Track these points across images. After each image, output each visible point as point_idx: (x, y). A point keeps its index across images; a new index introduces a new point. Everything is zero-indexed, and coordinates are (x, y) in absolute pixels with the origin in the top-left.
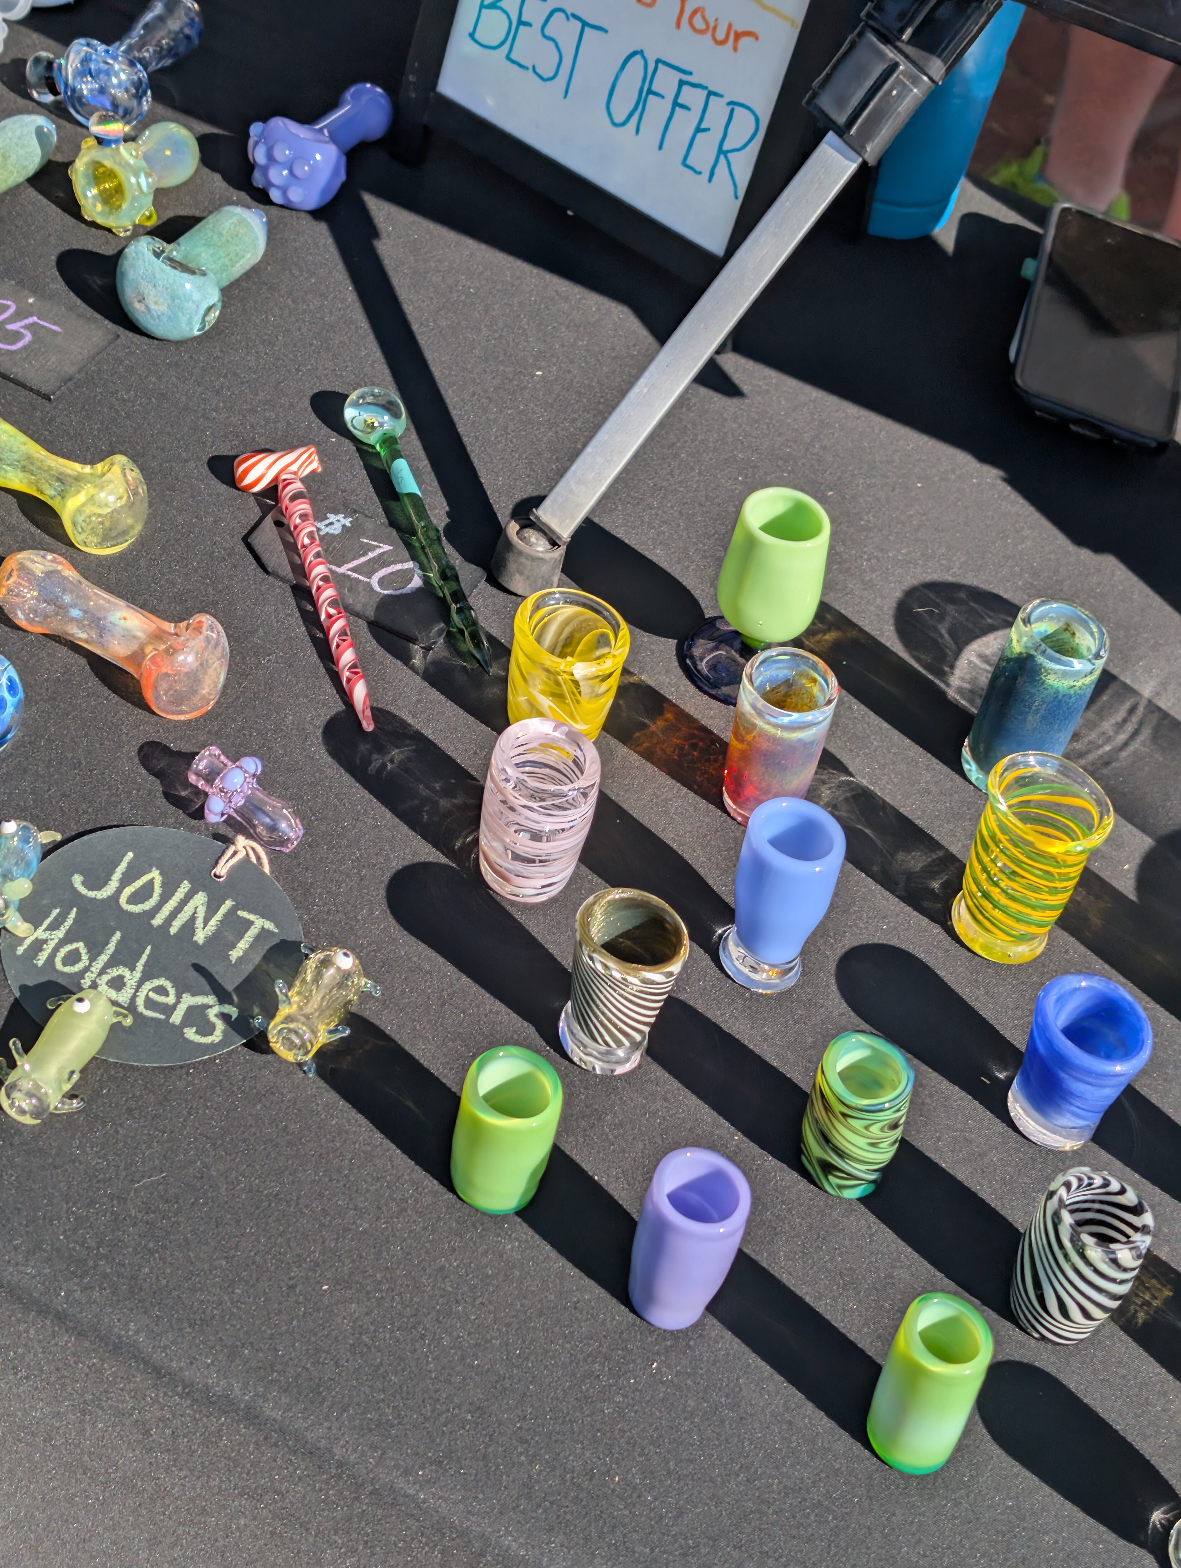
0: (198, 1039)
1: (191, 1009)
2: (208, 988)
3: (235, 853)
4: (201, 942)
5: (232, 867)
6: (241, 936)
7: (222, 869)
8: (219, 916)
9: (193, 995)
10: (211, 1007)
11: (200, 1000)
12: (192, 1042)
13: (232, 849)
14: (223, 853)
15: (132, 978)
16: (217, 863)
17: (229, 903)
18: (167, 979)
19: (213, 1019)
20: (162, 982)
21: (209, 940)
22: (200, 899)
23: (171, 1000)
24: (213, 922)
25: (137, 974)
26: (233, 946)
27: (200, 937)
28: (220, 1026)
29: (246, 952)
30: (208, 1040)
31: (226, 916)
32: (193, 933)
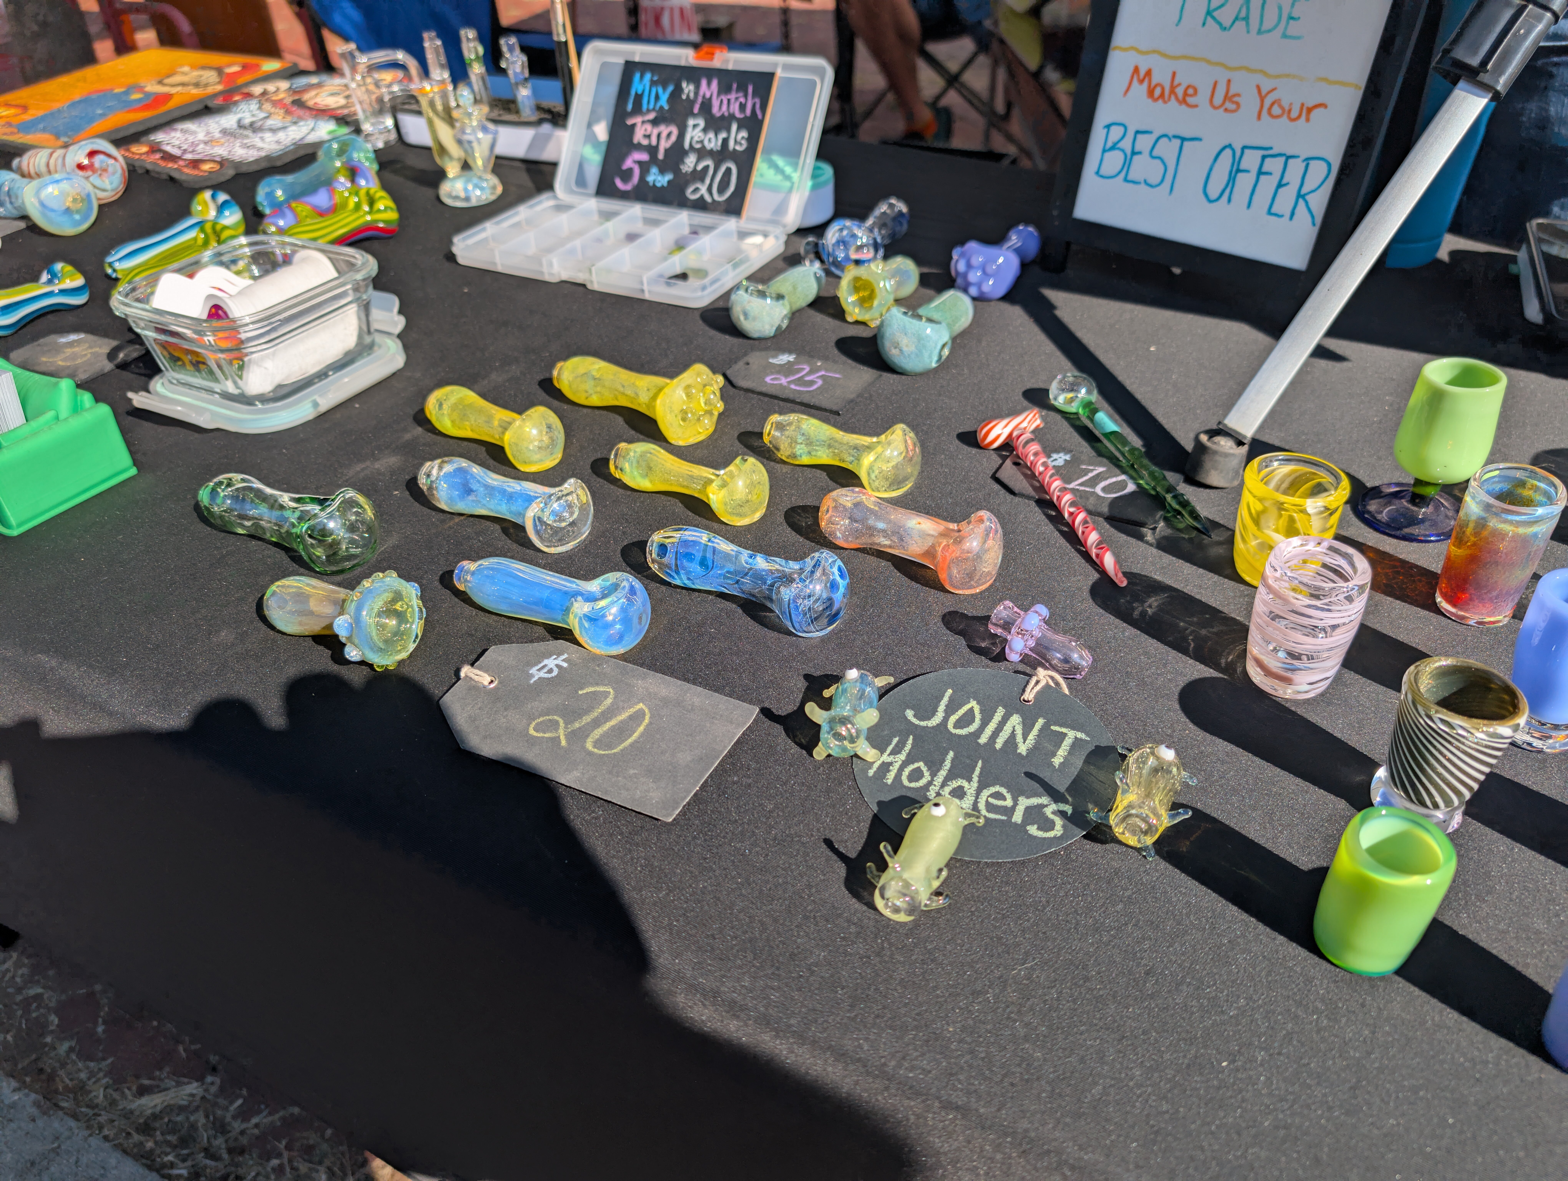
0: (1040, 834)
1: (1028, 809)
2: (1041, 790)
3: (1037, 682)
4: (1024, 753)
5: (1038, 693)
6: (1059, 746)
7: (1030, 695)
8: (1035, 731)
9: (1028, 797)
10: (1046, 806)
11: (1035, 801)
12: (1036, 837)
13: (1034, 679)
14: (1028, 683)
15: (971, 788)
16: (1024, 691)
17: (1041, 722)
18: (1002, 786)
19: (1051, 816)
20: (997, 788)
21: (1030, 751)
22: (1015, 720)
23: (1009, 803)
24: (1031, 737)
25: (975, 784)
26: (1054, 754)
27: (1023, 749)
28: (1059, 822)
29: (1066, 758)
30: (1051, 834)
31: (1040, 731)
32: (1016, 746)
